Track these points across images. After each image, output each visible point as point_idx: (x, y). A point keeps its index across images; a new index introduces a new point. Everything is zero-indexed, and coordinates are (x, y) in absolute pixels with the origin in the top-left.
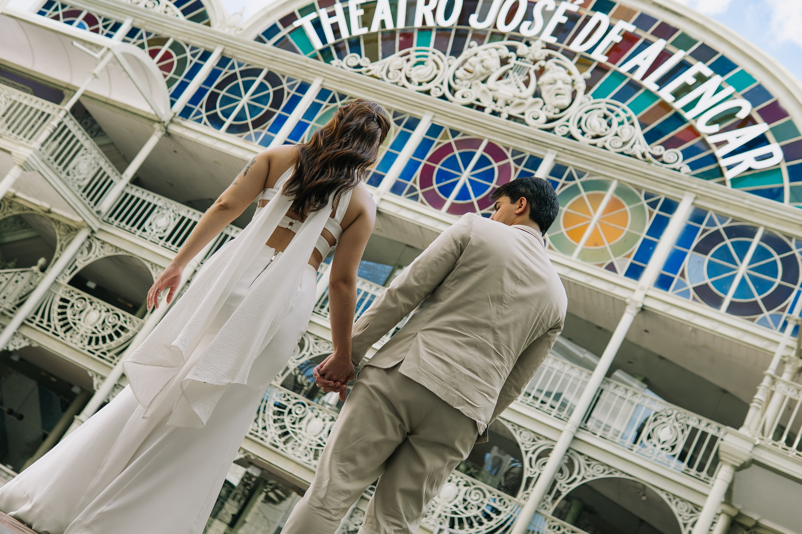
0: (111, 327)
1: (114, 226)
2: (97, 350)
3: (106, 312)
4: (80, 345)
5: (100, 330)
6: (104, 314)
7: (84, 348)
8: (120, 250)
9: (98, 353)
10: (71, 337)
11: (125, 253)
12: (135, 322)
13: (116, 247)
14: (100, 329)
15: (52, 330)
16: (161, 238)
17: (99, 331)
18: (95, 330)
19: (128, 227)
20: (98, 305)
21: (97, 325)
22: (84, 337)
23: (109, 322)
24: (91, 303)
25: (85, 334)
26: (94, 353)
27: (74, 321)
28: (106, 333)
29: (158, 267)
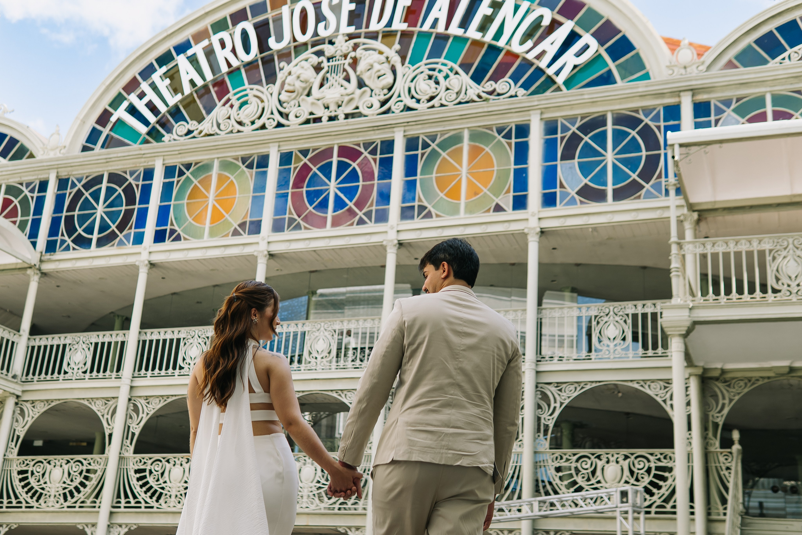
0: (79, 475)
1: (35, 382)
2: (76, 502)
3: (66, 464)
4: (58, 505)
5: (70, 483)
6: (66, 467)
7: (62, 506)
8: (52, 402)
9: (78, 504)
10: (45, 502)
11: (58, 402)
12: (99, 460)
13: (47, 401)
14: (68, 482)
15: (24, 504)
16: (85, 372)
17: (69, 485)
18: (64, 485)
19: (49, 377)
20: (57, 461)
21: (64, 479)
22: (58, 496)
23: (75, 472)
24: (49, 463)
25: (57, 494)
26: (74, 507)
27: (41, 487)
28: (76, 483)
29: (95, 400)
